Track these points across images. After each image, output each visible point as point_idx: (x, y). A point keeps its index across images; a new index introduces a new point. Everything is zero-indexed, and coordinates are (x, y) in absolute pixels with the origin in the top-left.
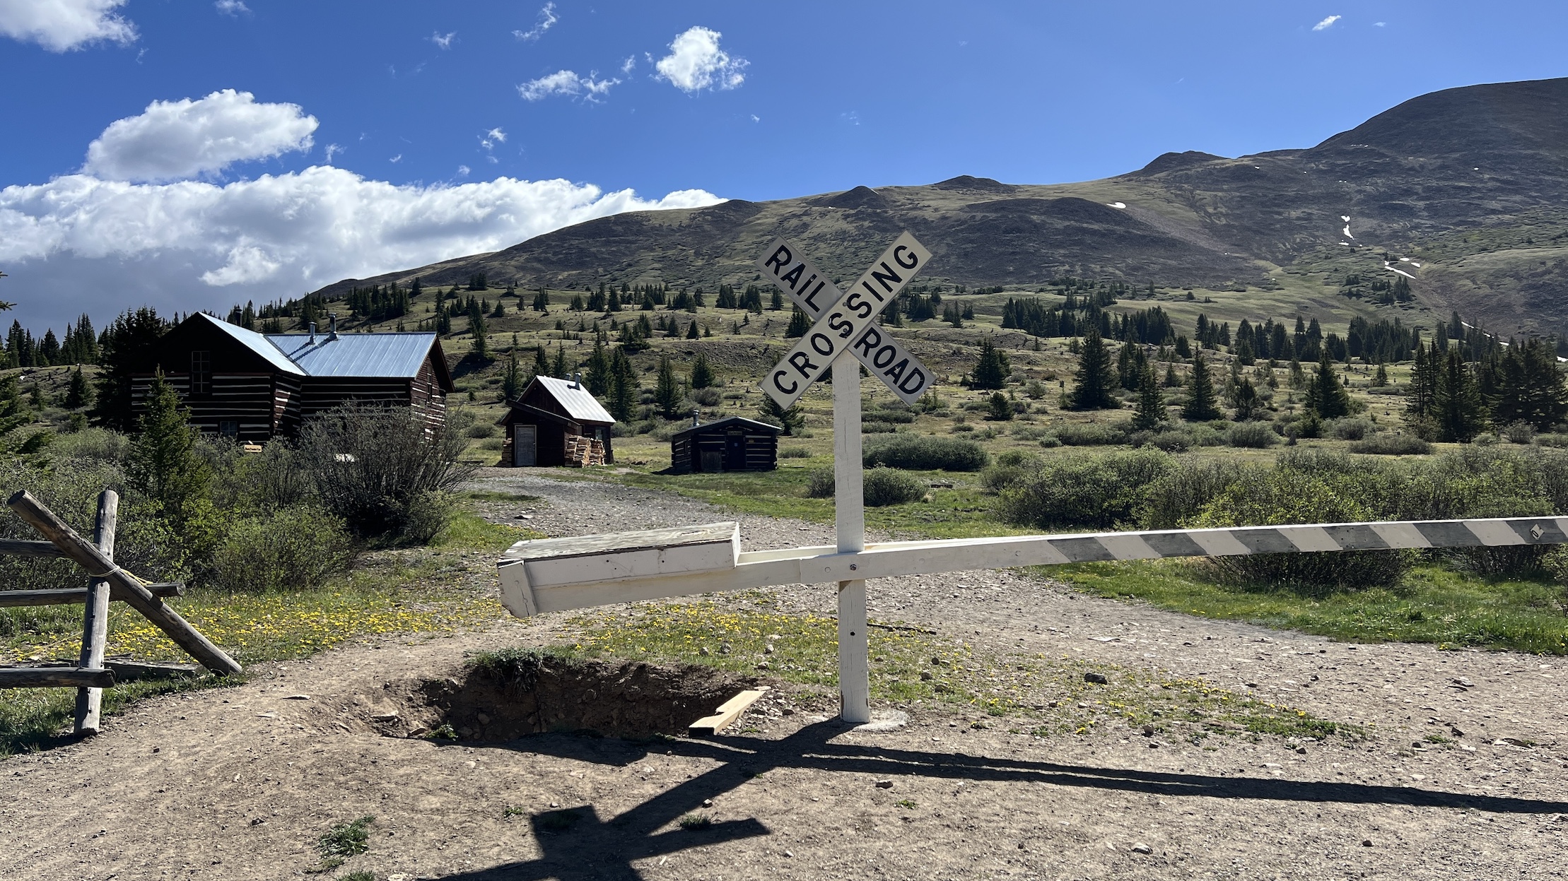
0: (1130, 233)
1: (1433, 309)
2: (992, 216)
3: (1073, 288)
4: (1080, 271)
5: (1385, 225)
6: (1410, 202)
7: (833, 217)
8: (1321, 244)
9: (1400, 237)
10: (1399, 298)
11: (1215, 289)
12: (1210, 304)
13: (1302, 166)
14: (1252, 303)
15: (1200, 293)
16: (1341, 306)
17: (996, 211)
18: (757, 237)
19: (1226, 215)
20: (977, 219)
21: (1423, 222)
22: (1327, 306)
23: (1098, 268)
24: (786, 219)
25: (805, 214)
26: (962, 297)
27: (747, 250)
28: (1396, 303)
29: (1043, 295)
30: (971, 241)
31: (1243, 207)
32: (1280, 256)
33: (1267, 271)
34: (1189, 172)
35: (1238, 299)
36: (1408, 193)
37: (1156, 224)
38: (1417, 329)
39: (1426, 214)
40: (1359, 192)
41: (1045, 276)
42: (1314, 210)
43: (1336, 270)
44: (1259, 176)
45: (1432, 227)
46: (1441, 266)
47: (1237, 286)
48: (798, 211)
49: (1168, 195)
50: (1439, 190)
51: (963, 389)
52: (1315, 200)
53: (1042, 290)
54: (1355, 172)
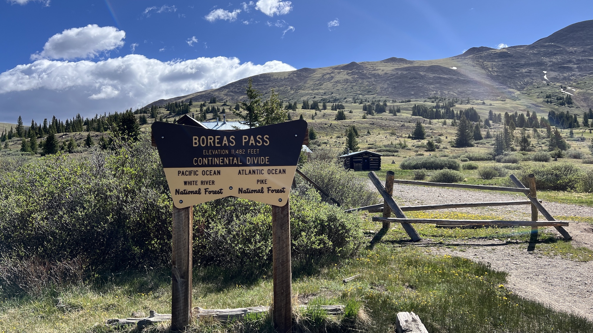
0: (459, 79)
1: (581, 107)
2: (405, 72)
3: (437, 100)
4: (440, 94)
5: (561, 75)
6: (571, 65)
7: (343, 74)
8: (535, 82)
9: (567, 79)
10: (567, 103)
11: (493, 100)
12: (492, 106)
13: (527, 52)
14: (508, 106)
15: (487, 102)
16: (544, 106)
17: (406, 70)
18: (314, 82)
19: (497, 72)
20: (399, 74)
21: (576, 73)
22: (538, 106)
23: (446, 92)
24: (325, 75)
25: (332, 73)
26: (395, 104)
27: (310, 87)
28: (566, 105)
29: (426, 103)
30: (397, 83)
31: (503, 68)
32: (519, 87)
33: (514, 93)
34: (481, 55)
35: (503, 104)
36: (570, 62)
37: (469, 76)
38: (575, 115)
39: (577, 70)
40: (550, 61)
41: (426, 96)
42: (532, 69)
43: (542, 92)
44: (510, 56)
45: (580, 75)
46: (584, 90)
47: (502, 99)
48: (329, 72)
49: (473, 64)
50: (582, 60)
51: (410, 139)
52: (532, 65)
53: (425, 101)
54: (548, 54)
